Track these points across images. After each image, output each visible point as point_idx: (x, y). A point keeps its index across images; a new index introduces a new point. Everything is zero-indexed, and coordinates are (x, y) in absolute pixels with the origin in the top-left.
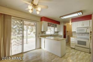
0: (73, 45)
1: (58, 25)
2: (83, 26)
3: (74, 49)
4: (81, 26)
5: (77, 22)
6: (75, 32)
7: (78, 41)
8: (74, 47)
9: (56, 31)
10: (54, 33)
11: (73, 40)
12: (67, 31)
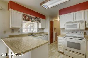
0: (62, 48)
1: (42, 20)
2: (75, 20)
3: (63, 53)
4: (72, 20)
5: (66, 15)
6: (64, 28)
7: (68, 42)
8: (62, 51)
9: (40, 27)
10: (38, 31)
11: (62, 41)
12: (55, 28)
